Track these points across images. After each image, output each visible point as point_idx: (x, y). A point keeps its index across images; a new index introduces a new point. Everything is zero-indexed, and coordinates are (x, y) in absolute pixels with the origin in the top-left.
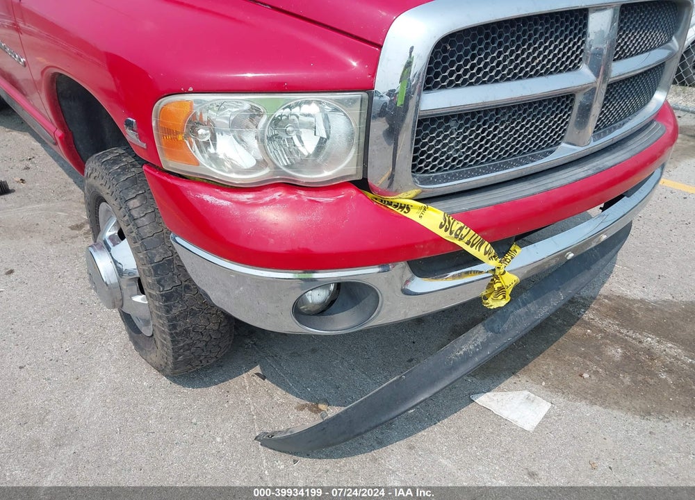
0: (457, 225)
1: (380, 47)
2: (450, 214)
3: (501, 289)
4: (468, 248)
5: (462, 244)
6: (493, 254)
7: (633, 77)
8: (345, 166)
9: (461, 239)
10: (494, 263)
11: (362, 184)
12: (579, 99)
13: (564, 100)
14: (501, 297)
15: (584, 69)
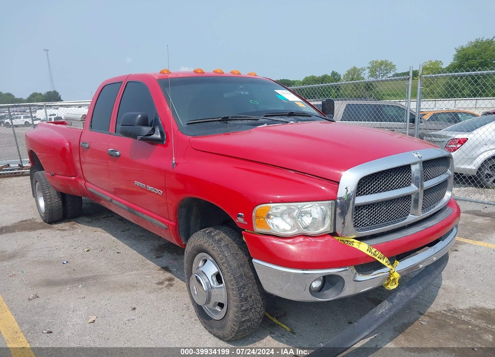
0: (374, 250)
1: (339, 183)
2: (370, 245)
3: (394, 279)
4: (379, 260)
5: (376, 258)
6: (389, 263)
7: (432, 188)
8: (326, 227)
9: (376, 256)
10: (390, 267)
11: (334, 234)
12: (413, 197)
13: (407, 197)
14: (394, 284)
15: (413, 185)
